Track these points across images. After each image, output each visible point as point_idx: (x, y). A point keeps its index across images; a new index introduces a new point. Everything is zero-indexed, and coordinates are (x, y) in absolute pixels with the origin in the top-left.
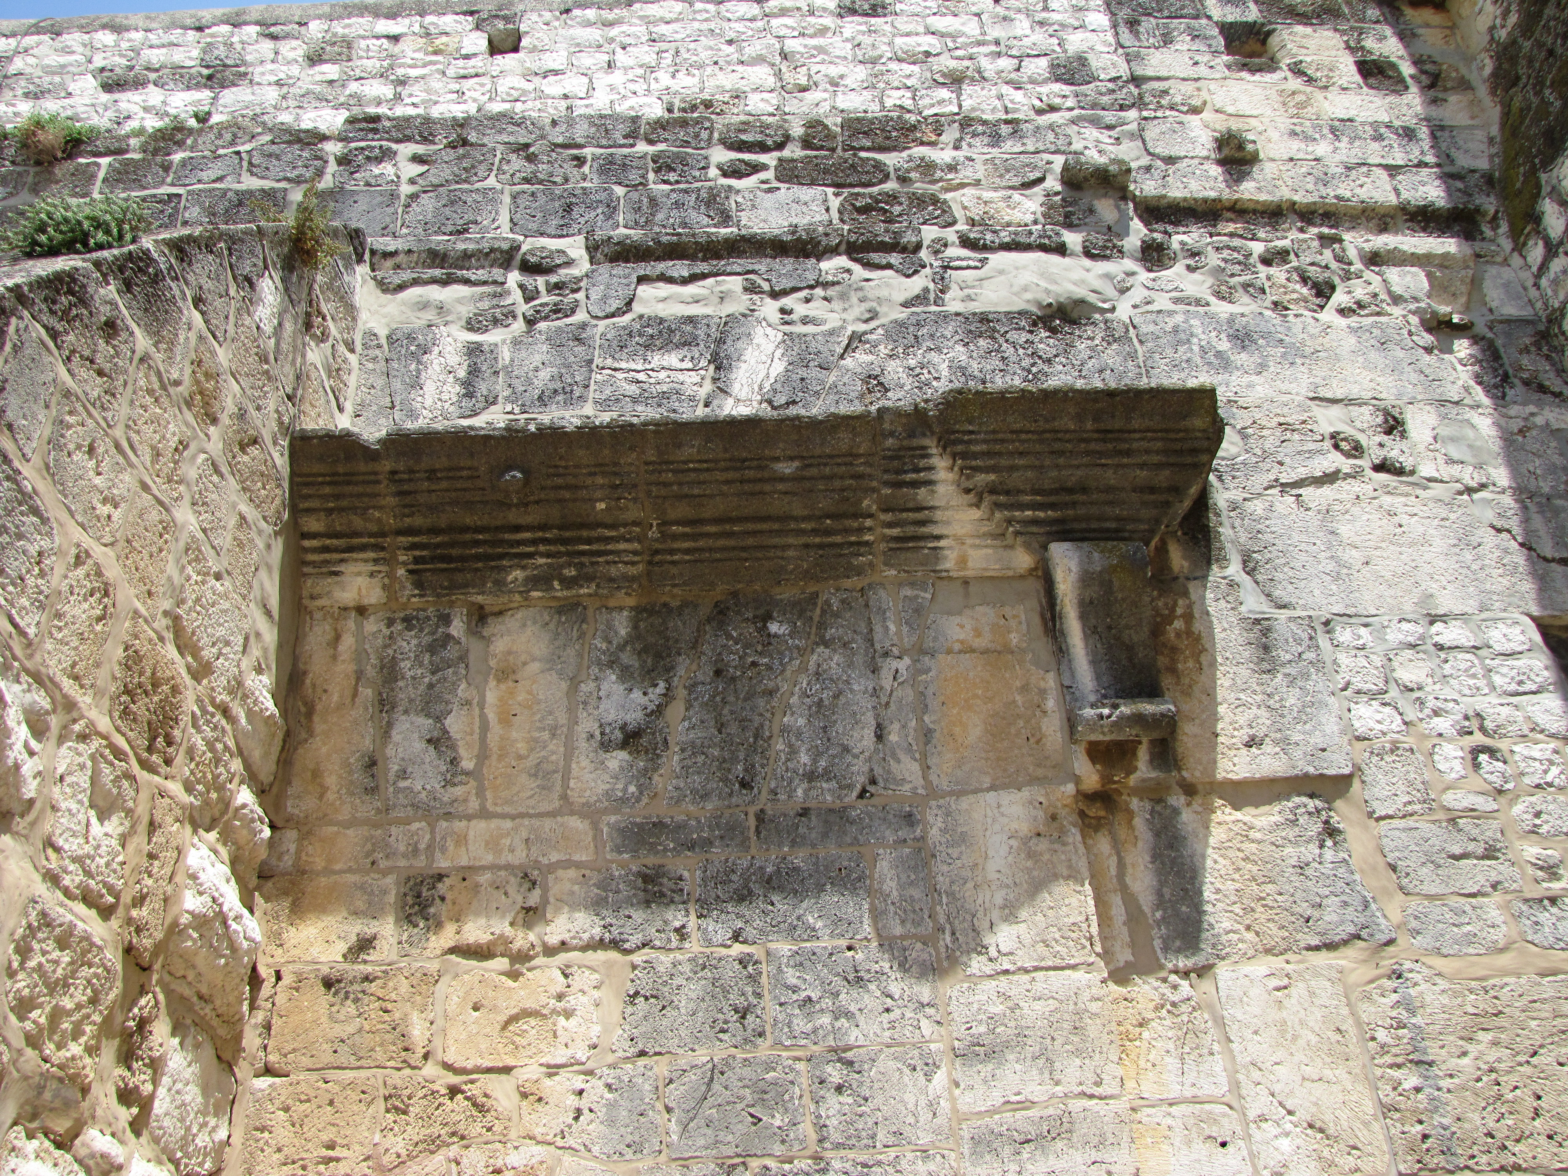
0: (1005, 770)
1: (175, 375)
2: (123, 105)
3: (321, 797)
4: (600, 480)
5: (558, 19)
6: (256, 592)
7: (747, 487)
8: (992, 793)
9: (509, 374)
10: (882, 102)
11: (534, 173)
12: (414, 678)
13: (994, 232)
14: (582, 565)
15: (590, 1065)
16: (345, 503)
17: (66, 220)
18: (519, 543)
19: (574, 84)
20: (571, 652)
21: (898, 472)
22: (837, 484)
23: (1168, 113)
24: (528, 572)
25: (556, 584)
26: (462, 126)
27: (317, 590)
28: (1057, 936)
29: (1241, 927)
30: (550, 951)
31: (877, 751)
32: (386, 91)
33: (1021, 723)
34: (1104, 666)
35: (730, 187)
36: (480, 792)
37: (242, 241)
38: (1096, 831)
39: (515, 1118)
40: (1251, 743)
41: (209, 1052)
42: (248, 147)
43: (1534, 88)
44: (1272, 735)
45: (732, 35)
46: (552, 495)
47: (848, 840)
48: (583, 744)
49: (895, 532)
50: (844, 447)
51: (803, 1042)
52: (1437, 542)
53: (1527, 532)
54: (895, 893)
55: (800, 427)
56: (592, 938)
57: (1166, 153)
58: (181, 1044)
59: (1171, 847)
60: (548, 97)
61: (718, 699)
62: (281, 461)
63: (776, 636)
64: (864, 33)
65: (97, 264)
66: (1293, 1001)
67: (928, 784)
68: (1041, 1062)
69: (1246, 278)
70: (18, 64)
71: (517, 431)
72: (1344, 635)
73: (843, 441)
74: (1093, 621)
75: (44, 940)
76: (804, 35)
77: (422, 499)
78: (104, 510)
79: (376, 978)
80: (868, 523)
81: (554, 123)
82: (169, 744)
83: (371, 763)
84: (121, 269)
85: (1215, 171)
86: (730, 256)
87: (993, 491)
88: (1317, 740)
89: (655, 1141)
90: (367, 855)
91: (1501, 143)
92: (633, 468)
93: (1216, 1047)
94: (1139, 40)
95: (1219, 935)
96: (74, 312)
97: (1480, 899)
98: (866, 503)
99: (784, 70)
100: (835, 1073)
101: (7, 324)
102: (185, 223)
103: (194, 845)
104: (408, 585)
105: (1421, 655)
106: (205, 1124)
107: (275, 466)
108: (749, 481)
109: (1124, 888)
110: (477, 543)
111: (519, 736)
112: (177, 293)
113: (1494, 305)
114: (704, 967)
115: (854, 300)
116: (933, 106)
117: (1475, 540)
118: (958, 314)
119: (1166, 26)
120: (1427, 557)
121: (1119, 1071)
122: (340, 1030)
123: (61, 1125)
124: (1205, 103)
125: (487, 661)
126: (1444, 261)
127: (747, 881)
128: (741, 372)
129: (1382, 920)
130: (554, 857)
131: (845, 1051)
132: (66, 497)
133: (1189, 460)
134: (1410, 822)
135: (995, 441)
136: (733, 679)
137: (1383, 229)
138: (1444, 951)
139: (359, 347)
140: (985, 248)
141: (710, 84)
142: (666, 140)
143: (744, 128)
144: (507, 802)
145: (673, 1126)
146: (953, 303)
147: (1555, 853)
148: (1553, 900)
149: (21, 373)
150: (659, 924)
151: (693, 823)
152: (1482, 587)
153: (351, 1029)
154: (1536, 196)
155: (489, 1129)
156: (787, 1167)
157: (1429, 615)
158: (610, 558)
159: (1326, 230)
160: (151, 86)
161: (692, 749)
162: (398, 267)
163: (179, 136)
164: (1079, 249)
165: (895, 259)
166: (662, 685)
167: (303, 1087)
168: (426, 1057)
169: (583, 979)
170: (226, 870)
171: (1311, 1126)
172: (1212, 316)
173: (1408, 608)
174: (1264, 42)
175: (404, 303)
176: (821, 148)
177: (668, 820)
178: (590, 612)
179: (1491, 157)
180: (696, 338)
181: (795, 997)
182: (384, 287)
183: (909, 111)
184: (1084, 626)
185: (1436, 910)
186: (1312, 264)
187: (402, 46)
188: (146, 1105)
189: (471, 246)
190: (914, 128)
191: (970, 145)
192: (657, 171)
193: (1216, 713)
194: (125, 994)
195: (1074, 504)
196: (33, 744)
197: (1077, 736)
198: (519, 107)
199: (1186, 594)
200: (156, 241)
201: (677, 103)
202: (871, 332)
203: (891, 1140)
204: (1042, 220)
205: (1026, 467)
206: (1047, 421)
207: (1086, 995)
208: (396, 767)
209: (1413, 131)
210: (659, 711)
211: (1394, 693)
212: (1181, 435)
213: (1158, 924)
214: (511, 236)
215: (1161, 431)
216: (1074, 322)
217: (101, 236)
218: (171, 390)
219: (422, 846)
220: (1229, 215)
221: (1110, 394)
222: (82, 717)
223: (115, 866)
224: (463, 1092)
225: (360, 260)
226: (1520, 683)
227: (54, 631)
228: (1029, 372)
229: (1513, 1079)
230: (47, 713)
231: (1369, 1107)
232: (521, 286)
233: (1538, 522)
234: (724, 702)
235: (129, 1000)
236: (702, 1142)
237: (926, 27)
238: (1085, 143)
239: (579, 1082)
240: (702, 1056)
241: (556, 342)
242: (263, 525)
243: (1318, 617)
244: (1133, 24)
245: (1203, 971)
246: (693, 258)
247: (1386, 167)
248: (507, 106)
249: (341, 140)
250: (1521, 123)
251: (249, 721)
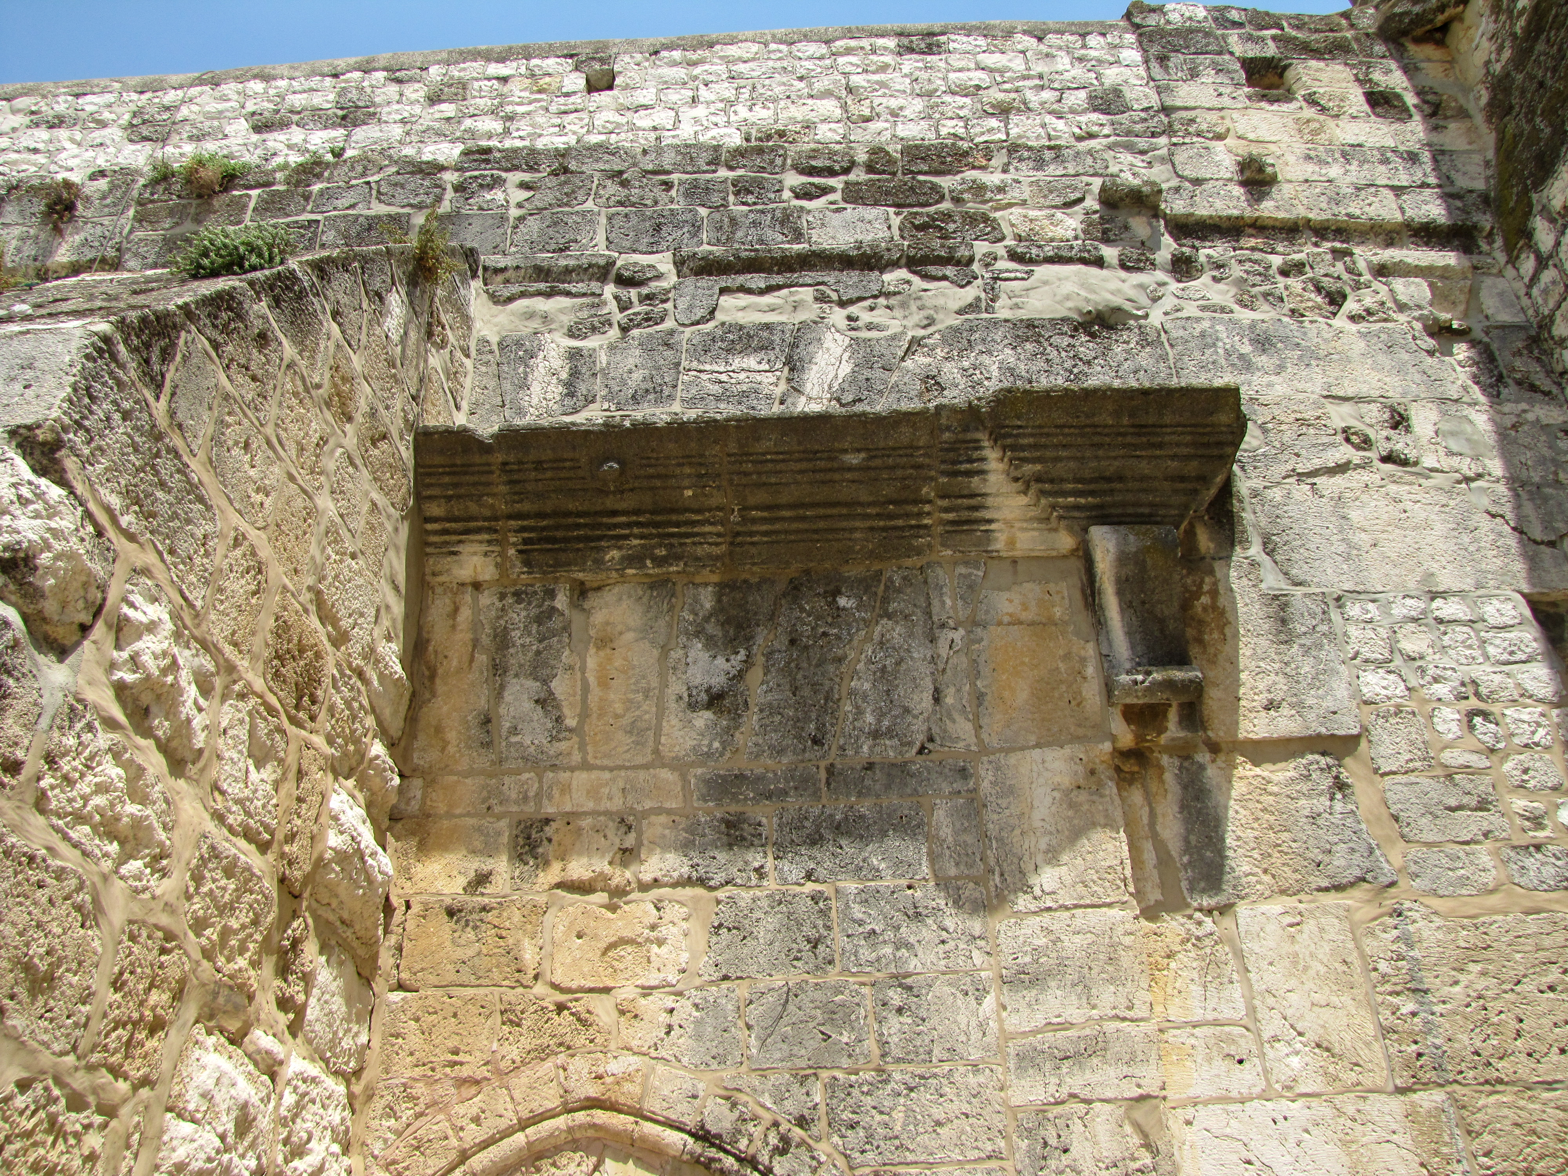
0: (1049, 730)
1: (317, 380)
2: (270, 144)
3: (443, 750)
4: (687, 470)
5: (647, 60)
6: (386, 570)
7: (819, 476)
8: (1038, 750)
9: (605, 375)
10: (937, 131)
11: (627, 197)
12: (523, 646)
13: (1039, 247)
14: (672, 545)
15: (679, 987)
16: (462, 491)
17: (226, 246)
18: (616, 526)
19: (663, 118)
20: (662, 623)
21: (954, 463)
22: (899, 473)
23: (1195, 139)
24: (624, 552)
25: (648, 563)
26: (563, 156)
27: (438, 568)
28: (1095, 877)
29: (1259, 871)
30: (644, 887)
31: (934, 712)
32: (497, 126)
33: (1063, 688)
34: (1138, 636)
35: (802, 207)
36: (582, 747)
37: (373, 260)
38: (1130, 785)
39: (615, 1032)
40: (1270, 706)
41: (350, 969)
42: (376, 178)
43: (1526, 116)
44: (1289, 699)
45: (803, 72)
46: (645, 483)
47: (909, 791)
48: (673, 705)
49: (951, 516)
50: (905, 440)
51: (868, 969)
52: (1438, 526)
53: (1519, 517)
54: (950, 839)
55: (866, 422)
56: (681, 876)
57: (1194, 175)
58: (328, 961)
59: (1197, 798)
60: (639, 129)
61: (793, 665)
62: (407, 454)
63: (844, 609)
64: (920, 69)
65: (252, 284)
66: (1305, 936)
67: (980, 741)
68: (1080, 988)
69: (1266, 288)
70: (184, 112)
71: (614, 426)
72: (1354, 610)
73: (905, 434)
74: (1129, 597)
75: (214, 870)
76: (867, 71)
77: (530, 487)
78: (258, 498)
79: (492, 909)
80: (927, 508)
81: (645, 152)
82: (314, 702)
83: (486, 721)
84: (272, 288)
85: (1238, 191)
86: (802, 269)
87: (1039, 479)
88: (1329, 703)
89: (737, 1054)
90: (483, 802)
91: (1497, 166)
92: (717, 459)
93: (1235, 976)
94: (1169, 74)
95: (1239, 877)
96: (233, 326)
97: (1473, 846)
98: (925, 490)
99: (849, 102)
100: (896, 997)
101: (178, 338)
102: (323, 246)
103: (335, 791)
104: (519, 565)
105: (1423, 628)
106: (349, 1030)
107: (401, 459)
108: (821, 471)
109: (1155, 836)
110: (578, 526)
111: (616, 699)
112: (318, 307)
113: (1489, 312)
114: (780, 903)
115: (914, 308)
116: (983, 134)
117: (1472, 524)
118: (1006, 321)
119: (1193, 61)
120: (1429, 540)
121: (1149, 997)
122: (460, 953)
123: (233, 1025)
124: (1228, 130)
125: (587, 630)
126: (1445, 273)
127: (818, 827)
128: (813, 373)
129: (1385, 865)
130: (648, 804)
131: (905, 977)
132: (226, 487)
133: (1215, 452)
134: (1412, 778)
135: (1041, 435)
136: (806, 647)
137: (1390, 243)
138: (1440, 892)
139: (473, 353)
140: (1031, 261)
141: (783, 116)
142: (744, 166)
143: (814, 154)
144: (606, 756)
145: (753, 1041)
146: (1003, 310)
147: (1541, 806)
148: (1538, 847)
149: (189, 380)
150: (740, 864)
151: (771, 775)
152: (1478, 566)
153: (471, 952)
154: (1528, 214)
155: (592, 1041)
156: (853, 1078)
157: (1430, 592)
158: (696, 539)
159: (1338, 245)
160: (294, 127)
161: (768, 709)
162: (507, 281)
163: (317, 170)
164: (1115, 262)
165: (950, 271)
166: (743, 652)
167: (431, 1001)
168: (536, 977)
169: (674, 912)
170: (362, 812)
171: (1318, 1046)
172: (1235, 322)
173: (1412, 585)
174: (1281, 76)
175: (513, 314)
176: (884, 172)
177: (748, 773)
178: (678, 588)
179: (1487, 179)
180: (773, 341)
181: (861, 930)
182: (495, 299)
183: (962, 139)
184: (1120, 601)
185: (1434, 856)
186: (1326, 275)
187: (510, 86)
188: (300, 1011)
189: (572, 263)
190: (966, 154)
191: (1017, 169)
192: (737, 194)
193: (1238, 679)
194: (280, 917)
195: (1112, 491)
196: (201, 701)
197: (1114, 700)
198: (613, 138)
199: (1212, 572)
200: (300, 262)
201: (754, 133)
202: (929, 336)
203: (946, 1056)
204: (1082, 236)
205: (1069, 458)
206: (1087, 416)
207: (1120, 930)
208: (508, 725)
209: (1416, 155)
210: (740, 676)
211: (1398, 661)
212: (1208, 429)
213: (1185, 867)
214: (607, 253)
215: (1191, 426)
216: (1111, 328)
217: (254, 259)
218: (313, 392)
219: (531, 794)
220: (1250, 231)
221: (1145, 393)
222: (241, 678)
223: (270, 807)
224: (569, 1008)
225: (474, 276)
226: (1512, 653)
227: (217, 603)
228: (1071, 372)
229: (1498, 1005)
230: (212, 675)
231: (1370, 1029)
232: (616, 298)
233: (1528, 508)
234: (798, 668)
235: (283, 923)
236: (778, 1055)
237: (977, 64)
238: (1120, 167)
239: (670, 1002)
240: (778, 981)
241: (647, 348)
242: (392, 510)
243: (1331, 594)
244: (1163, 59)
245: (1225, 909)
246: (769, 271)
247: (1392, 188)
248: (603, 137)
249: (457, 170)
250: (1515, 148)
251: (381, 683)
